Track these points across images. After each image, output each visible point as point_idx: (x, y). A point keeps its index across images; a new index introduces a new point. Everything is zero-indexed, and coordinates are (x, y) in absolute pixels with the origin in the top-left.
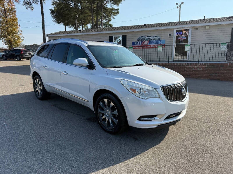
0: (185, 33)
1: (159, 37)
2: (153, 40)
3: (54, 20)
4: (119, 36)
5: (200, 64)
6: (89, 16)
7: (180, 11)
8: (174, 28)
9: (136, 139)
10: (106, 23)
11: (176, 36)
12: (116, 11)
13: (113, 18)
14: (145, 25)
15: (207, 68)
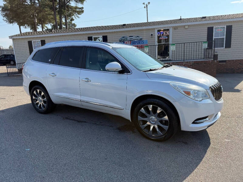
0: (166, 33)
1: (141, 38)
2: (135, 40)
3: (5, 19)
4: (98, 37)
5: (186, 62)
6: (49, 14)
7: (147, 10)
8: (155, 28)
9: (186, 143)
10: (69, 22)
11: (158, 36)
12: (81, 10)
13: (78, 17)
14: (124, 25)
15: (192, 65)
